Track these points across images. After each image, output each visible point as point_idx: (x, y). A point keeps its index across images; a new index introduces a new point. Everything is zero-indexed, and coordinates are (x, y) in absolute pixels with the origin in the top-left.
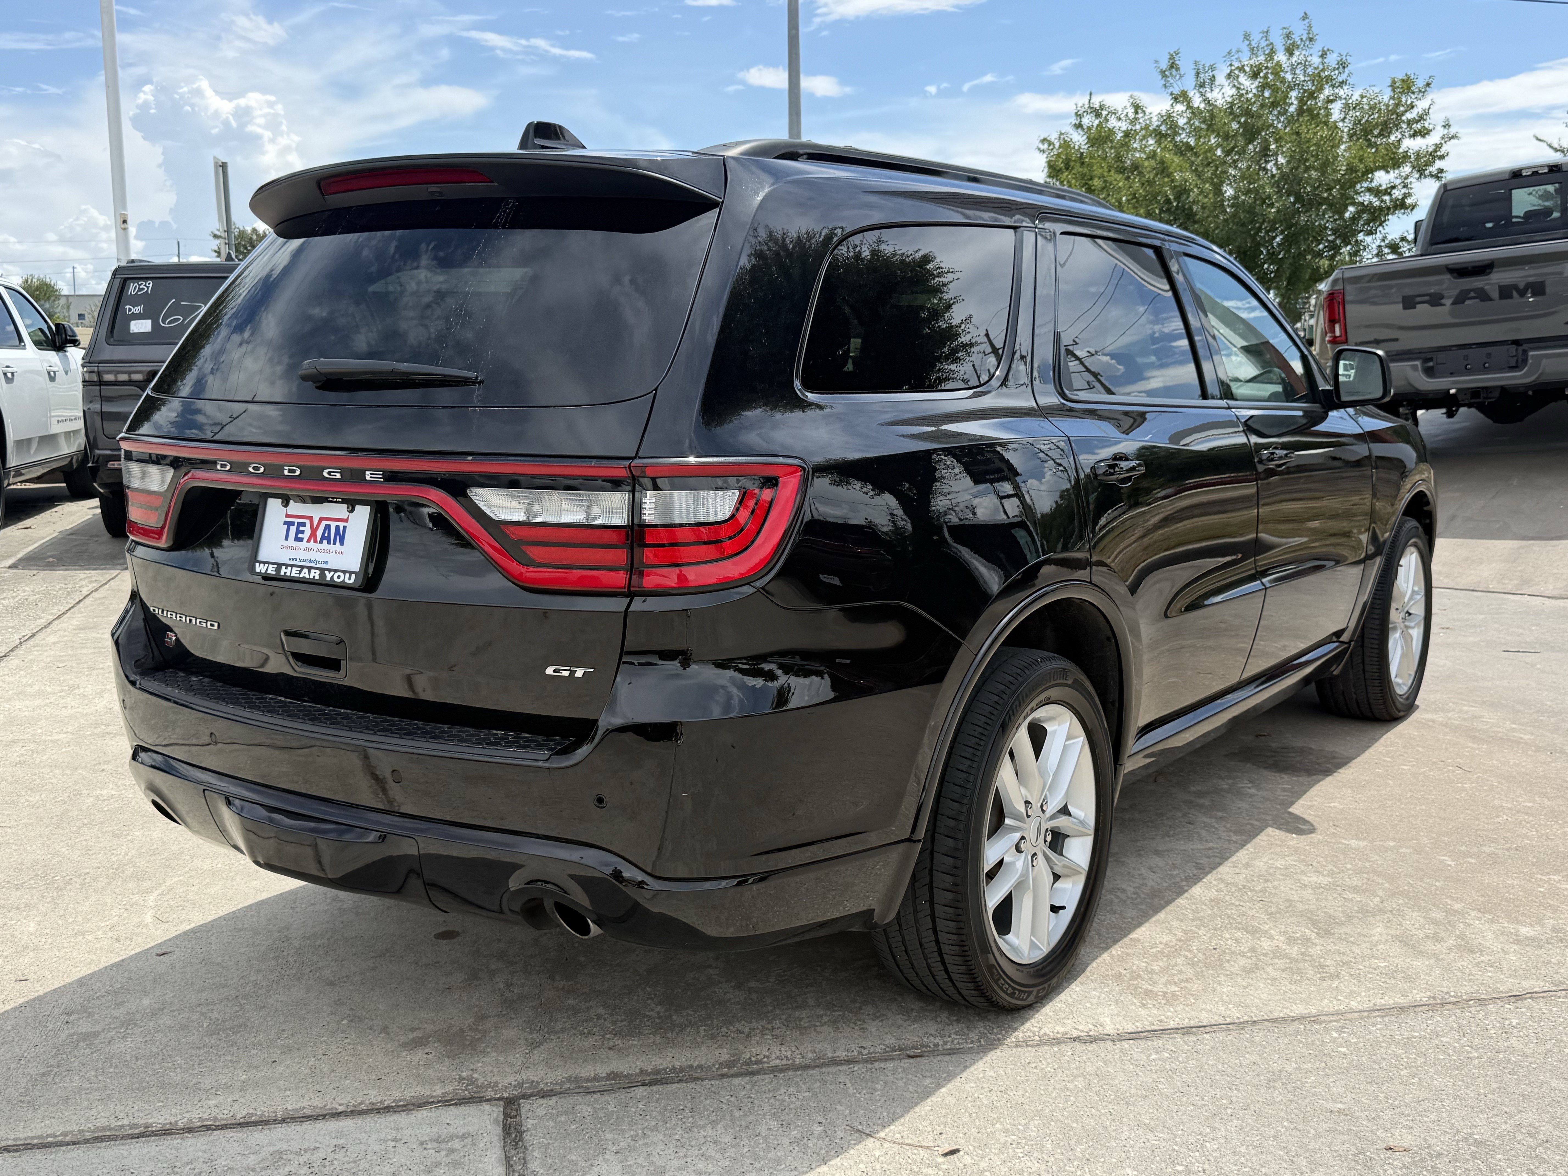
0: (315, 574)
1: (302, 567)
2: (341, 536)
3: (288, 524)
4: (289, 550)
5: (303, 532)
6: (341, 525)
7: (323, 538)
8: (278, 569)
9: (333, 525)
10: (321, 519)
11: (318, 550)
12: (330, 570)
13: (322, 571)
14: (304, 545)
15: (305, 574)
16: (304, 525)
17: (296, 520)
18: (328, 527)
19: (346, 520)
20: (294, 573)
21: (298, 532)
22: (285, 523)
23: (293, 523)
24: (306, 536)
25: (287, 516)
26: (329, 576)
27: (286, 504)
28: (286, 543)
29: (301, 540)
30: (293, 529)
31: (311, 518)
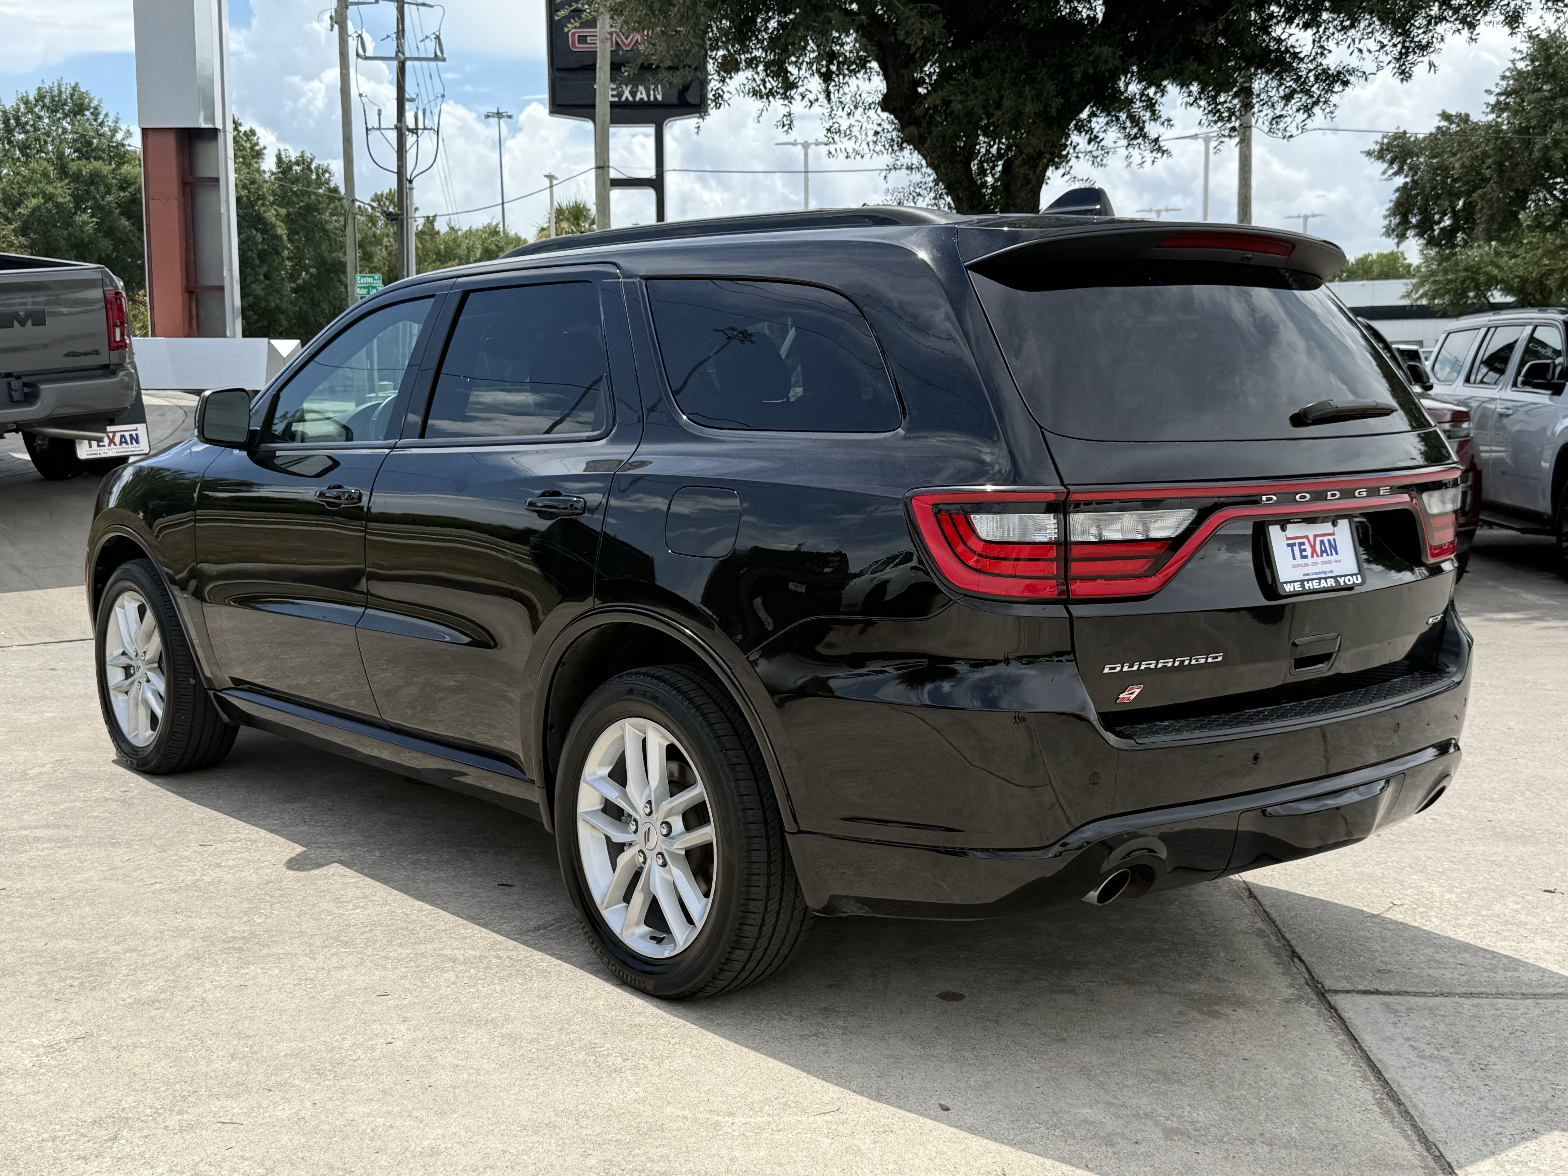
0: (1331, 583)
1: (1320, 579)
2: (1334, 547)
3: (1291, 546)
4: (1300, 568)
5: (1305, 550)
6: (1331, 538)
7: (1322, 552)
8: (1303, 586)
9: (1325, 539)
10: (1315, 536)
11: (1323, 563)
12: (1341, 576)
13: (1335, 578)
14: (1309, 560)
15: (1323, 584)
16: (1303, 544)
17: (1297, 541)
18: (1322, 542)
19: (1333, 534)
20: (1315, 585)
21: (1302, 551)
22: (1288, 545)
23: (1294, 544)
24: (1309, 552)
25: (1288, 539)
26: (1341, 581)
27: (1283, 529)
28: (1295, 563)
29: (1306, 557)
30: (1296, 549)
31: (1307, 537)
